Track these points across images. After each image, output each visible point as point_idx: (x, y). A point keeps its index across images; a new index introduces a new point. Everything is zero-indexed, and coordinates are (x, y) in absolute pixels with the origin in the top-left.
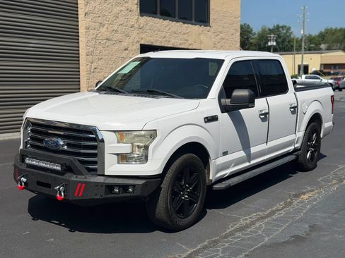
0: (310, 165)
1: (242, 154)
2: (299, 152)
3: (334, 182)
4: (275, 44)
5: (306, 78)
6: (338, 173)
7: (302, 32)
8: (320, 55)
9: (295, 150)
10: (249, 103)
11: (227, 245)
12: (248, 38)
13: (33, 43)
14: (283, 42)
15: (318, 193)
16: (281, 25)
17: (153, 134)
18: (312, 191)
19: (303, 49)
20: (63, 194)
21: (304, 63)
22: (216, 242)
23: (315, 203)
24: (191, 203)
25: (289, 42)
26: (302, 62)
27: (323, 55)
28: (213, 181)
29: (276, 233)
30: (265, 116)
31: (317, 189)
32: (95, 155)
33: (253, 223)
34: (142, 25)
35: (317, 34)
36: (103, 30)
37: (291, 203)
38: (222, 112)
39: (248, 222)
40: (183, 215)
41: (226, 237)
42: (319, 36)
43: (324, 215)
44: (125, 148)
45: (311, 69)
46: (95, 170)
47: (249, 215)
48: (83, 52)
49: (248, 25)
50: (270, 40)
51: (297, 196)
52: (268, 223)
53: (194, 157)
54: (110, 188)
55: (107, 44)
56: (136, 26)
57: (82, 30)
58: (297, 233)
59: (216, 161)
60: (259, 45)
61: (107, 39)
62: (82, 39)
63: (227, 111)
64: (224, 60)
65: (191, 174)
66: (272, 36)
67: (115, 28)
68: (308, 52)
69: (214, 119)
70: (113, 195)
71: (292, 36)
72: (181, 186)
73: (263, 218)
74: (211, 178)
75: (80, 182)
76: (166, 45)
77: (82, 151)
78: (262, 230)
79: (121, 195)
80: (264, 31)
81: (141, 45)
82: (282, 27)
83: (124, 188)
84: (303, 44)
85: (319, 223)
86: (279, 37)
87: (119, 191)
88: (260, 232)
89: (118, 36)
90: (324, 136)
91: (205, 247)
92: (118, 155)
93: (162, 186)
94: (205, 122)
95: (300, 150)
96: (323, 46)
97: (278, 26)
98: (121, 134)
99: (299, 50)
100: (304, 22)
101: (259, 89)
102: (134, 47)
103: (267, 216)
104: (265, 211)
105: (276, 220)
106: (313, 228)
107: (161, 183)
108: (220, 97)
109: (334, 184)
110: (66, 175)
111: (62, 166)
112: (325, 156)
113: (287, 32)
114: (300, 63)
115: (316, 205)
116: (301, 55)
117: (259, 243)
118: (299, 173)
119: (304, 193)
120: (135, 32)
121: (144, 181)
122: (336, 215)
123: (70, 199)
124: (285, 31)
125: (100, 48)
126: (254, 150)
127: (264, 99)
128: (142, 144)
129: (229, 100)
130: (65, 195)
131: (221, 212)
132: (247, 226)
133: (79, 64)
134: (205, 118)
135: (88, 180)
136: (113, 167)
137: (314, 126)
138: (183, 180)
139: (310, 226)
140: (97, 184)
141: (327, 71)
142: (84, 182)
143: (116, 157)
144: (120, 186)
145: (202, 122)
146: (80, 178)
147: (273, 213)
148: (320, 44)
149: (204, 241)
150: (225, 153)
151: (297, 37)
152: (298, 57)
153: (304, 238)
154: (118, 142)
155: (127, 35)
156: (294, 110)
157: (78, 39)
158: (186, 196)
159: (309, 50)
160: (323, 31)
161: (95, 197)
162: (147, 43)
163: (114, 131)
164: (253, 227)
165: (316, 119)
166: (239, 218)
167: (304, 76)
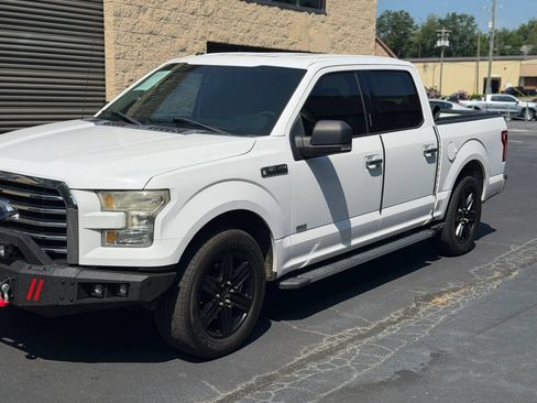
0: (461, 246)
1: (332, 229)
2: (441, 225)
3: (497, 274)
4: (447, 43)
5: (492, 100)
6: (507, 259)
7: (490, 26)
8: (518, 63)
9: (434, 222)
10: (343, 144)
11: (286, 385)
12: (405, 34)
13: (26, 37)
14: (461, 41)
15: (465, 294)
16: (458, 14)
17: (163, 196)
18: (454, 290)
19: (491, 53)
20: (6, 296)
21: (493, 75)
22: (271, 379)
23: (453, 312)
24: (237, 312)
25: (471, 41)
26: (489, 74)
27: (523, 62)
28: (279, 275)
29: (374, 366)
30: (377, 166)
31: (464, 286)
32: (63, 231)
33: (342, 346)
34: (210, 11)
35: (517, 28)
36: (144, 17)
37: (415, 311)
38: (296, 160)
39: (335, 344)
40: (221, 332)
41: (290, 370)
42: (519, 32)
43: (460, 334)
44: (114, 220)
45: (505, 85)
46: (64, 256)
47: (340, 330)
48: (110, 53)
49: (407, 14)
50: (440, 37)
51: (428, 298)
52: (367, 347)
53: (241, 236)
54: (87, 287)
55: (151, 41)
56: (200, 12)
57: (108, 18)
58: (408, 366)
59: (283, 242)
60: (423, 45)
61: (151, 33)
62: (109, 33)
63: (305, 158)
64: (305, 71)
65: (237, 263)
66: (444, 31)
67: (166, 14)
68: (498, 57)
69: (281, 170)
70: (91, 300)
71: (476, 32)
72: (218, 284)
73: (361, 337)
74: (274, 270)
75: (35, 276)
76: (251, 45)
77: (42, 224)
78: (354, 358)
79: (106, 300)
80: (431, 22)
81: (208, 43)
82: (460, 17)
83: (112, 287)
84: (491, 45)
85: (449, 350)
86: (455, 32)
87: (103, 293)
88: (349, 363)
89: (170, 28)
90: (488, 198)
91: (248, 390)
92: (102, 231)
93: (181, 284)
94: (263, 176)
95: (443, 220)
96: (525, 48)
97: (454, 14)
98: (107, 196)
99: (484, 54)
100: (493, 10)
101: (369, 119)
102: (197, 46)
103: (369, 334)
104: (367, 324)
105: (382, 341)
106: (437, 357)
107: (179, 278)
108: (294, 133)
109: (495, 279)
110: (14, 264)
111: (6, 248)
112: (494, 230)
113: (468, 24)
114: (486, 76)
115: (454, 316)
116: (487, 63)
117: (342, 381)
118: (443, 258)
119: (440, 294)
120: (199, 22)
121: (146, 277)
122: (481, 336)
123: (20, 305)
124: (464, 24)
125: (139, 47)
126: (355, 222)
127: (378, 136)
128: (142, 214)
129: (309, 139)
130: (10, 299)
131: (294, 325)
132: (331, 351)
133: (104, 73)
134: (262, 170)
135: (48, 274)
136: (93, 253)
137: (468, 182)
138: (222, 274)
139: (432, 355)
140: (64, 281)
141: (529, 88)
142: (43, 277)
143: (99, 234)
144: (104, 285)
145: (257, 176)
146: (35, 270)
147: (382, 327)
148: (520, 45)
149: (250, 378)
150: (302, 228)
151: (483, 33)
152: (484, 65)
153: (416, 375)
154: (103, 210)
155: (186, 27)
156: (432, 155)
157: (103, 33)
158: (228, 301)
159: (502, 54)
160: (526, 24)
161: (61, 303)
162: (219, 41)
163: (96, 191)
164: (341, 353)
165: (473, 170)
166: (322, 337)
167: (489, 96)
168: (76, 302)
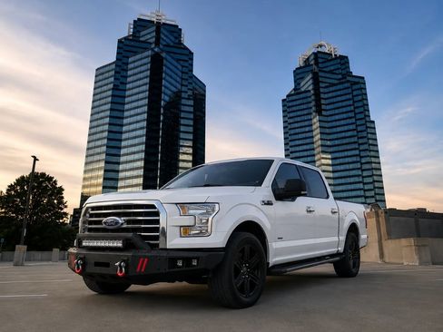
20: (123, 269)
38: (276, 199)
46: (157, 245)
54: (173, 261)
63: (280, 200)
64: (273, 161)
69: (270, 203)
70: (176, 270)
79: (184, 269)
87: (183, 265)
92: (180, 227)
94: (262, 205)
98: (184, 207)
111: (123, 242)
130: (126, 271)
134: (261, 202)
135: (150, 254)
136: (175, 241)
140: (159, 258)
142: (147, 257)
143: (178, 229)
144: (183, 259)
146: (142, 253)
150: (280, 239)
154: (181, 215)
163: (176, 204)
168: (167, 270)
